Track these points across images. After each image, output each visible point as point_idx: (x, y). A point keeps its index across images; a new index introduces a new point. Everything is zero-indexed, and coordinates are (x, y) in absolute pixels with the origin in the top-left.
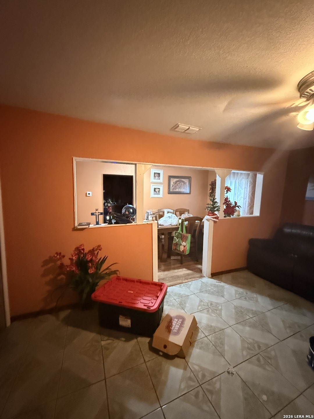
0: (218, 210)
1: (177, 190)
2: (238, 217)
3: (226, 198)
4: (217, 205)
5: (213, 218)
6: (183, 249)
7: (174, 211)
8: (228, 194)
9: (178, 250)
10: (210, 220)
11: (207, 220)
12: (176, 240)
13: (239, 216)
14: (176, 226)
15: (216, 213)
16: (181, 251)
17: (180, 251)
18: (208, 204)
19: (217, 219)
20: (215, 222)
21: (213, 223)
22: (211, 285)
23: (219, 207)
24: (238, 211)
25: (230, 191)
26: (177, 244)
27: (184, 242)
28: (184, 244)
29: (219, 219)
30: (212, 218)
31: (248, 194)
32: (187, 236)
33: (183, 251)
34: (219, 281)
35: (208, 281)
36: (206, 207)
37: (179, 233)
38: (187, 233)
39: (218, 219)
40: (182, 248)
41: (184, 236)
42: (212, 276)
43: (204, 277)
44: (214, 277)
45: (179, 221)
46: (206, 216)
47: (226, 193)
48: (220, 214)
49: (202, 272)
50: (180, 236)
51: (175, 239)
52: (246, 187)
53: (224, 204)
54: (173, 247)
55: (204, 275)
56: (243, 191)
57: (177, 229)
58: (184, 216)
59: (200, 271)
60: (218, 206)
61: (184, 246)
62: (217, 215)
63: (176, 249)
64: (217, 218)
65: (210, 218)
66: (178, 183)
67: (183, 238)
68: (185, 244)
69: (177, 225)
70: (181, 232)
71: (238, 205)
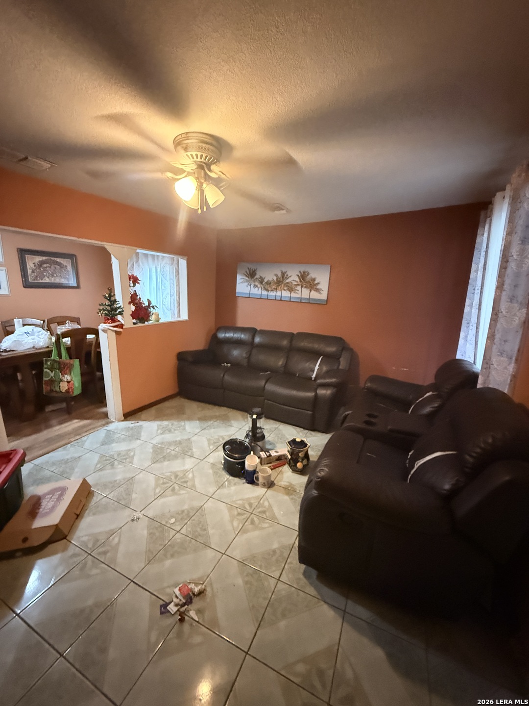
0: (121, 313)
1: (46, 280)
2: (157, 323)
3: (133, 293)
4: (118, 306)
5: (114, 327)
6: (67, 388)
7: (44, 321)
8: (136, 287)
9: (56, 391)
10: (109, 331)
11: (103, 330)
12: (49, 375)
13: (158, 321)
14: (47, 349)
15: (119, 317)
16: (63, 391)
17: (61, 392)
18: (102, 305)
19: (119, 328)
20: (116, 332)
21: (115, 335)
22: (122, 430)
23: (122, 308)
24: (155, 314)
25: (138, 283)
26: (52, 382)
27: (66, 376)
28: (67, 377)
29: (124, 327)
30: (112, 327)
31: (175, 288)
32: (72, 363)
33: (67, 391)
34: (135, 420)
35: (118, 426)
36: (99, 309)
37: (54, 361)
38: (71, 358)
39: (122, 328)
40: (64, 387)
41: (65, 365)
42: (125, 418)
43: (112, 422)
44: (128, 418)
45: (51, 339)
46: (101, 325)
47: (134, 287)
48: (126, 320)
49: (108, 417)
50: (56, 366)
51: (46, 372)
52: (172, 277)
53: (130, 303)
54: (46, 389)
55: (112, 420)
56: (168, 284)
57: (49, 354)
58: (61, 329)
59: (106, 415)
60: (119, 308)
61: (68, 382)
62: (120, 321)
63: (52, 391)
64: (121, 326)
65: (107, 327)
66: (45, 265)
67: (64, 368)
68: (69, 379)
69: (48, 347)
70: (57, 359)
71: (153, 304)
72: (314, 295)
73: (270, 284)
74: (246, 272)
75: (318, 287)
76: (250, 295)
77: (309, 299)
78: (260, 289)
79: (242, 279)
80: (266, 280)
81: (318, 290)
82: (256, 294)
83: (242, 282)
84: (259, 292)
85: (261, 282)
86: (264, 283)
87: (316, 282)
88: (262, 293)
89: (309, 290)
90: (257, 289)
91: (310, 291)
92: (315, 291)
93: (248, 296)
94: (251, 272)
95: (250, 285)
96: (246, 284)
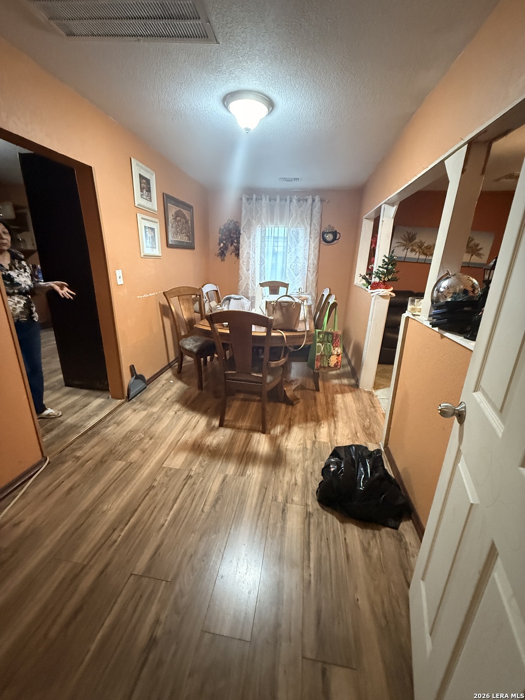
9: (325, 367)
27: (337, 349)
51: (319, 346)
54: (317, 365)
63: (321, 367)
72: (475, 259)
73: (430, 248)
74: (404, 236)
75: (481, 252)
76: (405, 259)
77: (469, 263)
78: (418, 253)
79: (398, 243)
80: (425, 245)
81: (479, 255)
82: (412, 258)
83: (398, 246)
84: (417, 256)
85: (420, 247)
86: (423, 247)
87: (479, 247)
88: (420, 257)
89: (470, 254)
90: (414, 253)
91: (472, 256)
92: (476, 255)
93: (403, 260)
94: (410, 237)
95: (407, 249)
96: (403, 248)
